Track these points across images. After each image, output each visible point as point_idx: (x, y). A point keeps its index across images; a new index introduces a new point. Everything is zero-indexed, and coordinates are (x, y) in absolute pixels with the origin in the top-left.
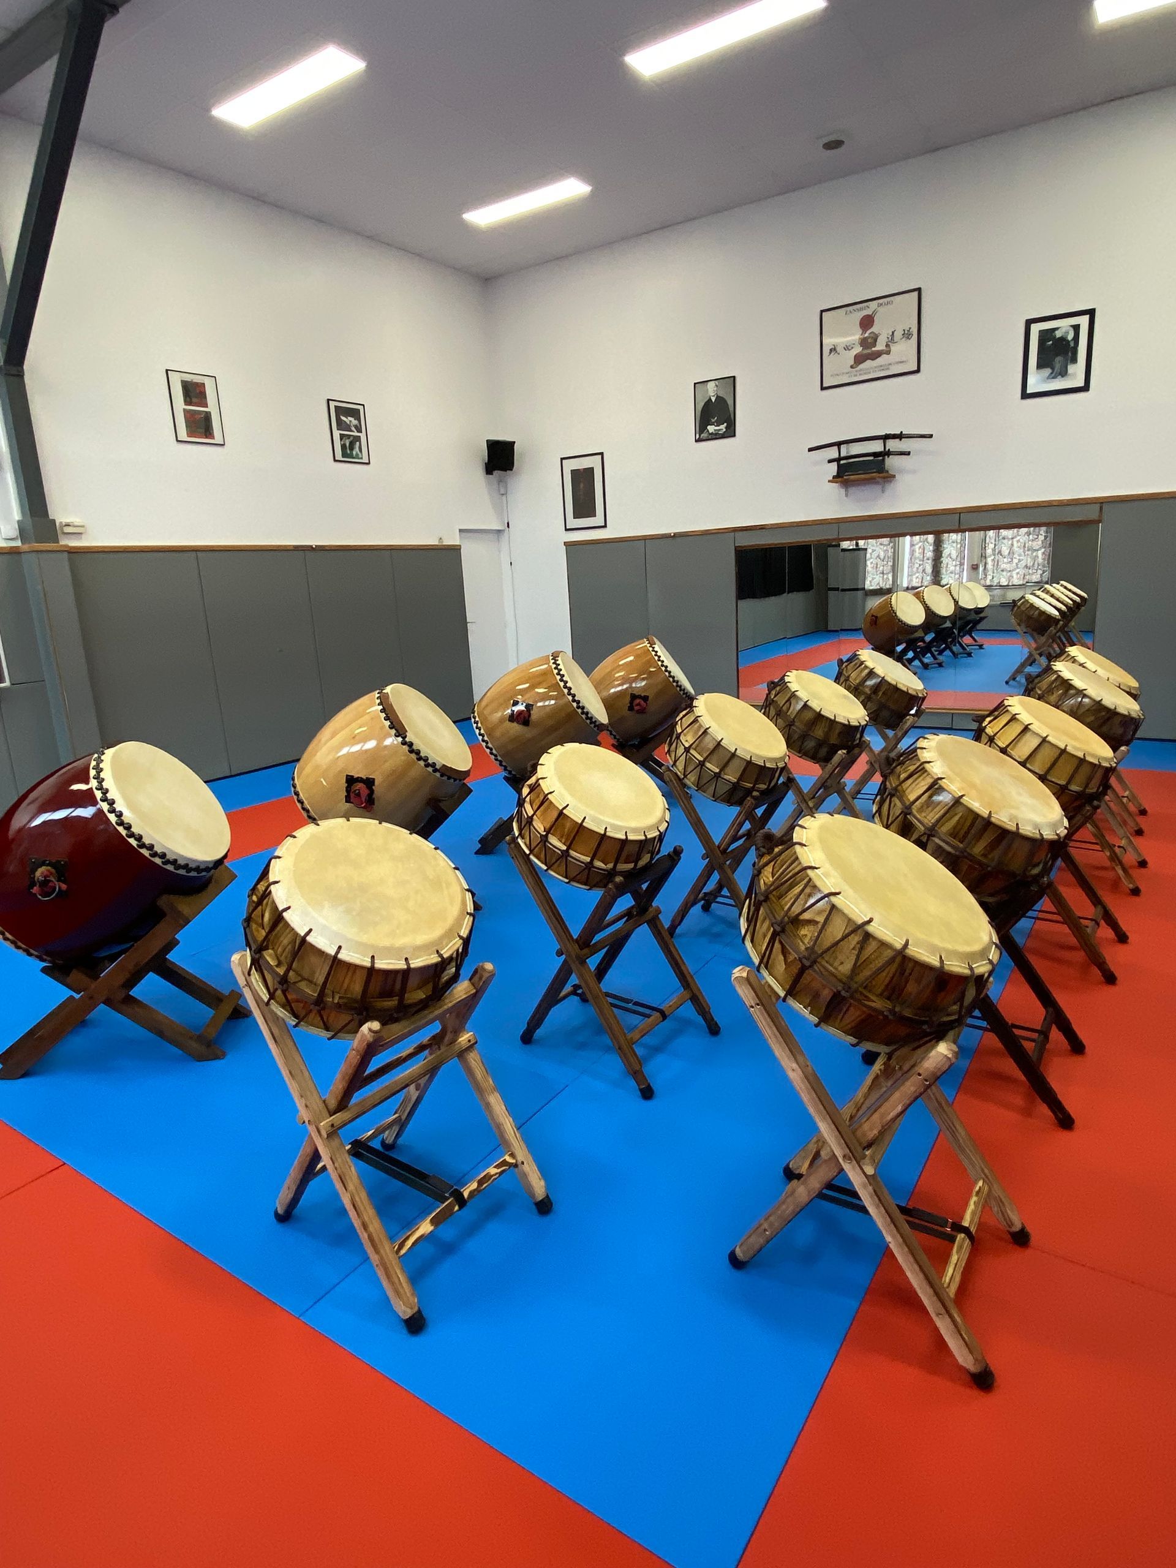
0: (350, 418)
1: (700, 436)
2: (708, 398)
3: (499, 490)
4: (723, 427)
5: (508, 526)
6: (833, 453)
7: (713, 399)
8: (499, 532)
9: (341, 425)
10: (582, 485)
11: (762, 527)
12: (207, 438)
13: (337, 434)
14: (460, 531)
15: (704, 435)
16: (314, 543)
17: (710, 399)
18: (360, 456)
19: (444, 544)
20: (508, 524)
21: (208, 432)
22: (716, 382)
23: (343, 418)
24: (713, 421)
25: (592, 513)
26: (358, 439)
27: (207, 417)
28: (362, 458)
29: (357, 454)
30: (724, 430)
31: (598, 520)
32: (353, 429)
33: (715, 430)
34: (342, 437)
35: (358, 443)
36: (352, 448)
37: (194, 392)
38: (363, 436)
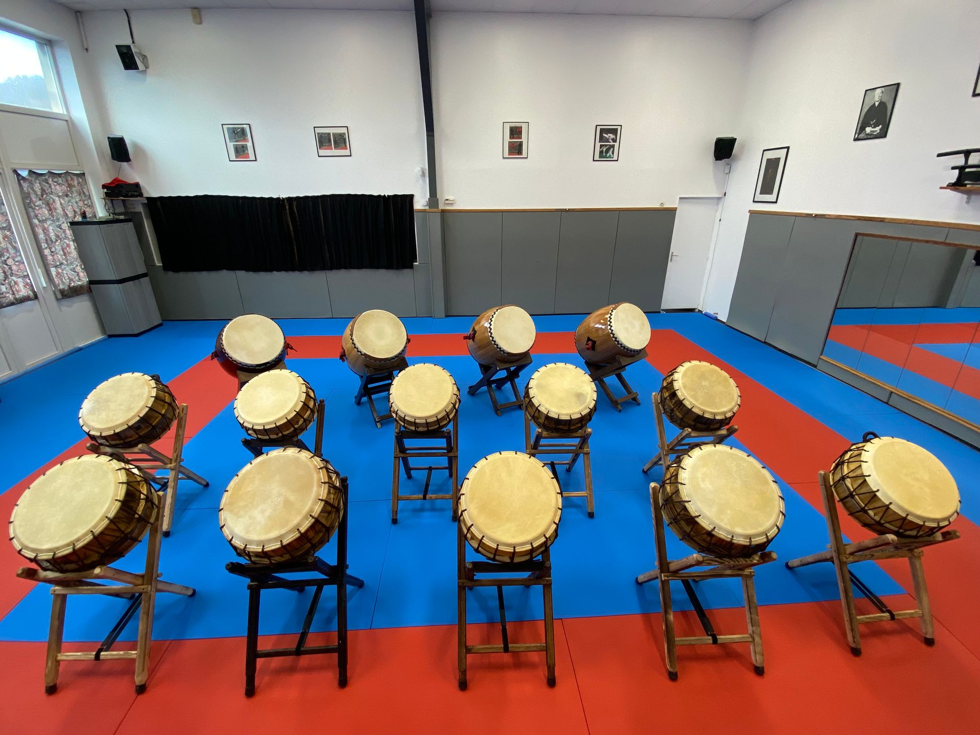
0: (609, 135)
1: (858, 136)
2: (873, 103)
3: (724, 171)
4: (878, 129)
5: (725, 195)
6: (960, 160)
7: (877, 104)
8: (719, 199)
9: (602, 139)
10: (771, 170)
11: (882, 220)
12: (519, 155)
13: (598, 145)
14: (680, 198)
15: (862, 135)
16: (567, 207)
17: (875, 104)
18: (612, 156)
19: (664, 207)
20: (725, 193)
21: (520, 152)
22: (883, 89)
23: (604, 135)
24: (872, 123)
25: (770, 192)
26: (613, 146)
27: (521, 144)
28: (613, 158)
29: (610, 155)
30: (879, 131)
31: (772, 198)
32: (611, 141)
33: (871, 131)
34: (601, 146)
35: (612, 149)
36: (607, 151)
37: (516, 132)
38: (616, 145)
